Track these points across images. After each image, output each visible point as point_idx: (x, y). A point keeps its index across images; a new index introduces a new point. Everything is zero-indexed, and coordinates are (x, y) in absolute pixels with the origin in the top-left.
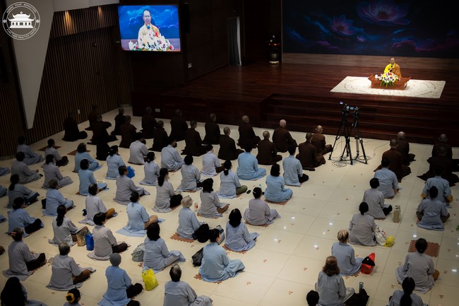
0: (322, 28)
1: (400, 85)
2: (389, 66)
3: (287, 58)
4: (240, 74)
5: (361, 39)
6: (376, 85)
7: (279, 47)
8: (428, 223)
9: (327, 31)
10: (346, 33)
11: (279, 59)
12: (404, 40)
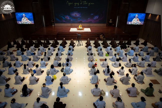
0: (63, 18)
1: (83, 30)
2: (80, 26)
3: (56, 25)
4: (45, 28)
5: (72, 20)
6: (78, 29)
7: (54, 22)
8: (101, 55)
9: (64, 19)
10: (68, 19)
11: (54, 25)
12: (80, 20)
